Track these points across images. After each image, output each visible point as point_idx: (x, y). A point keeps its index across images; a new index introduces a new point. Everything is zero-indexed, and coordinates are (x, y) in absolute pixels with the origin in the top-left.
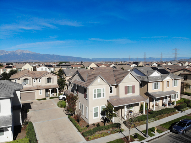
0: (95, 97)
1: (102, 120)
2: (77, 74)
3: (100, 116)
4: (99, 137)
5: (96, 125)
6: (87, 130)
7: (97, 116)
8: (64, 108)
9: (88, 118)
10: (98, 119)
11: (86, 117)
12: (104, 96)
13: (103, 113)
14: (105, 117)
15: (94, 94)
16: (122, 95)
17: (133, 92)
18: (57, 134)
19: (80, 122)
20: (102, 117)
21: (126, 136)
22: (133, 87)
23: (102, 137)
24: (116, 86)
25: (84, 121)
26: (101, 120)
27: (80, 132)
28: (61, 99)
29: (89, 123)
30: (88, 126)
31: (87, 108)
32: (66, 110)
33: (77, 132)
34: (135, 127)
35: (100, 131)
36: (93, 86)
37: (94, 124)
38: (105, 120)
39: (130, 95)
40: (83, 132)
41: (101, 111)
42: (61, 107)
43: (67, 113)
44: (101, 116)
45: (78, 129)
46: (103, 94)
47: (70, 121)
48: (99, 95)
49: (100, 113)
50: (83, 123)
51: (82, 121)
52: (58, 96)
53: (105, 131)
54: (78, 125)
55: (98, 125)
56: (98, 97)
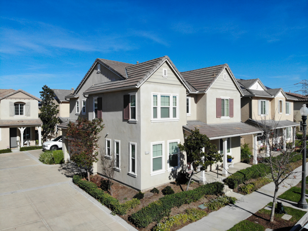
0: (155, 116)
1: (173, 180)
2: (95, 71)
3: (166, 168)
4: (184, 222)
5: (160, 191)
6: (140, 207)
7: (161, 168)
8: (59, 165)
9: (139, 173)
10: (163, 176)
11: (131, 172)
12: (175, 116)
13: (174, 161)
14: (179, 170)
15: (152, 106)
16: (212, 119)
17: (231, 115)
18: (44, 226)
19: (113, 189)
20: (173, 171)
21: (254, 213)
22: (231, 101)
23: (191, 221)
24: (197, 97)
25: (121, 185)
26: (170, 179)
27: (119, 214)
28: (48, 148)
29: (141, 189)
30: (140, 196)
31: (133, 147)
32: (64, 169)
33: (111, 216)
34: (255, 191)
35: (179, 205)
36: (152, 85)
37: (155, 191)
38: (182, 179)
39: (225, 120)
40: (128, 213)
41: (168, 155)
42: (52, 162)
43: (70, 174)
44: (170, 169)
45: (112, 208)
46: (175, 109)
47: (82, 190)
48: (165, 112)
49: (168, 158)
50: (121, 191)
51: (117, 188)
52: (40, 145)
53: (193, 206)
54: (106, 195)
55: (167, 190)
56: (162, 117)
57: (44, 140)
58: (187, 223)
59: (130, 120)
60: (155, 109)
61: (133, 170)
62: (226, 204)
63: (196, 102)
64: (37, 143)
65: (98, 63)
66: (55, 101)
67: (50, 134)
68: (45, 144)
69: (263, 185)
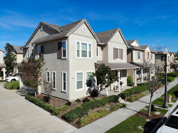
0: (78, 55)
1: (89, 95)
3: (85, 87)
4: (97, 117)
5: (82, 101)
6: (69, 110)
7: (82, 87)
8: (17, 90)
9: (68, 90)
10: (83, 92)
11: (63, 90)
12: (90, 56)
13: (89, 83)
14: (92, 89)
15: (77, 49)
16: (111, 60)
17: (122, 58)
18: (6, 123)
19: (51, 101)
20: (89, 90)
21: (138, 111)
22: (122, 50)
23: (101, 117)
25: (56, 99)
26: (87, 94)
27: (56, 115)
29: (70, 100)
30: (69, 104)
31: (64, 74)
32: (19, 92)
33: (51, 116)
34: (137, 100)
35: (93, 108)
36: (76, 36)
37: (78, 101)
38: (94, 94)
40: (61, 114)
41: (86, 80)
42: (12, 88)
43: (23, 95)
44: (87, 88)
45: (51, 111)
46: (90, 52)
47: (31, 103)
48: (84, 54)
49: (86, 82)
50: (56, 102)
51: (54, 101)
53: (101, 108)
54: (47, 104)
55: (85, 100)
56: (82, 56)
57: (7, 76)
58: (99, 118)
59: (62, 57)
60: (78, 51)
61: (65, 89)
62: (121, 107)
63: (102, 50)
64: (2, 78)
65: (41, 25)
66: (14, 53)
67: (11, 73)
68: (8, 78)
69: (141, 97)
